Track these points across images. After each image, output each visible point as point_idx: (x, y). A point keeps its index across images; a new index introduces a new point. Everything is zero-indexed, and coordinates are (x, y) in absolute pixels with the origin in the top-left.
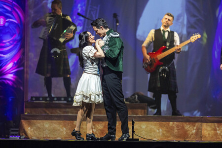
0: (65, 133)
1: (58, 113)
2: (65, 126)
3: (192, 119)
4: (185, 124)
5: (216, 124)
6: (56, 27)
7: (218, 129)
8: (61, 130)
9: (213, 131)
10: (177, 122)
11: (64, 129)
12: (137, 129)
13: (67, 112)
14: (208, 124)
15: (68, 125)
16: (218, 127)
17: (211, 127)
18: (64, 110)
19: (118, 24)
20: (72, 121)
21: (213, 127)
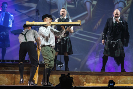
0: (7, 81)
1: (3, 70)
2: (7, 77)
3: (84, 73)
4: (79, 76)
5: (98, 76)
6: (3, 19)
7: (99, 79)
8: (5, 80)
9: (96, 81)
10: (74, 75)
11: (7, 79)
12: (50, 79)
13: (9, 69)
14: (93, 76)
15: (9, 76)
16: (99, 78)
17: (95, 78)
18: (7, 68)
19: (39, 16)
20: (11, 74)
21: (96, 78)
